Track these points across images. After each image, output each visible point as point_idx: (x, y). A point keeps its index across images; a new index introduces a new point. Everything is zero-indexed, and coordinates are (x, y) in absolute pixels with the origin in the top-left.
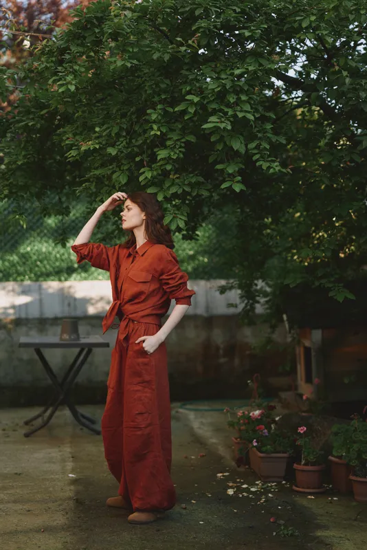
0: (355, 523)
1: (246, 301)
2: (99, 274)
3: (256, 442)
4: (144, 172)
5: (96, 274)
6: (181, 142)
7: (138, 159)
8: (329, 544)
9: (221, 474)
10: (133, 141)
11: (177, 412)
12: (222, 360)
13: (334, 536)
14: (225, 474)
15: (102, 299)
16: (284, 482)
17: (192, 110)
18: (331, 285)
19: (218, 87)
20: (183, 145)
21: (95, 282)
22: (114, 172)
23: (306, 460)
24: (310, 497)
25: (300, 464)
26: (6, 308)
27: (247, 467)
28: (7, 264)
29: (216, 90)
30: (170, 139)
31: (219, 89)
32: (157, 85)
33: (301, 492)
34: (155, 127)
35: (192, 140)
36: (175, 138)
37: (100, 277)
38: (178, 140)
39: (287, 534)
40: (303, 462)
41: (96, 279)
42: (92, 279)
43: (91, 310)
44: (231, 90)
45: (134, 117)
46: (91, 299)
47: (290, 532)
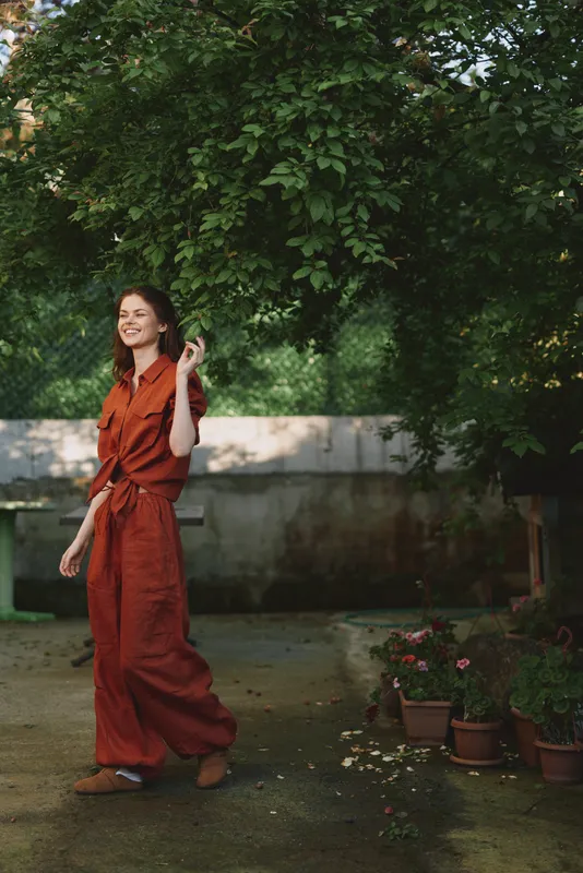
0: (522, 819)
1: (421, 452)
2: (228, 408)
3: (398, 682)
4: (182, 248)
5: (223, 407)
6: (242, 201)
7: (177, 227)
8: (460, 854)
9: (349, 733)
10: (173, 197)
11: (336, 628)
12: (428, 545)
13: (475, 840)
14: (355, 732)
15: (231, 448)
16: (443, 747)
17: (252, 150)
18: (507, 428)
19: (294, 112)
20: (244, 205)
21: (222, 420)
22: (146, 245)
23: (471, 713)
24: (472, 773)
25: (462, 721)
26: (79, 463)
27: (396, 720)
28: (82, 391)
29: (288, 119)
30: (226, 195)
31: (293, 117)
32: (205, 106)
33: (459, 765)
34: (201, 176)
35: (259, 199)
36: (232, 194)
37: (231, 412)
38: (237, 197)
39: (400, 836)
40: (466, 716)
41: (224, 414)
42: (217, 416)
43: (214, 466)
44: (314, 119)
45: (175, 158)
46: (214, 448)
47: (405, 832)
